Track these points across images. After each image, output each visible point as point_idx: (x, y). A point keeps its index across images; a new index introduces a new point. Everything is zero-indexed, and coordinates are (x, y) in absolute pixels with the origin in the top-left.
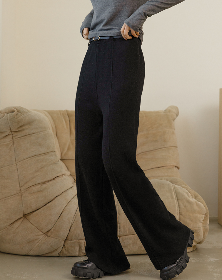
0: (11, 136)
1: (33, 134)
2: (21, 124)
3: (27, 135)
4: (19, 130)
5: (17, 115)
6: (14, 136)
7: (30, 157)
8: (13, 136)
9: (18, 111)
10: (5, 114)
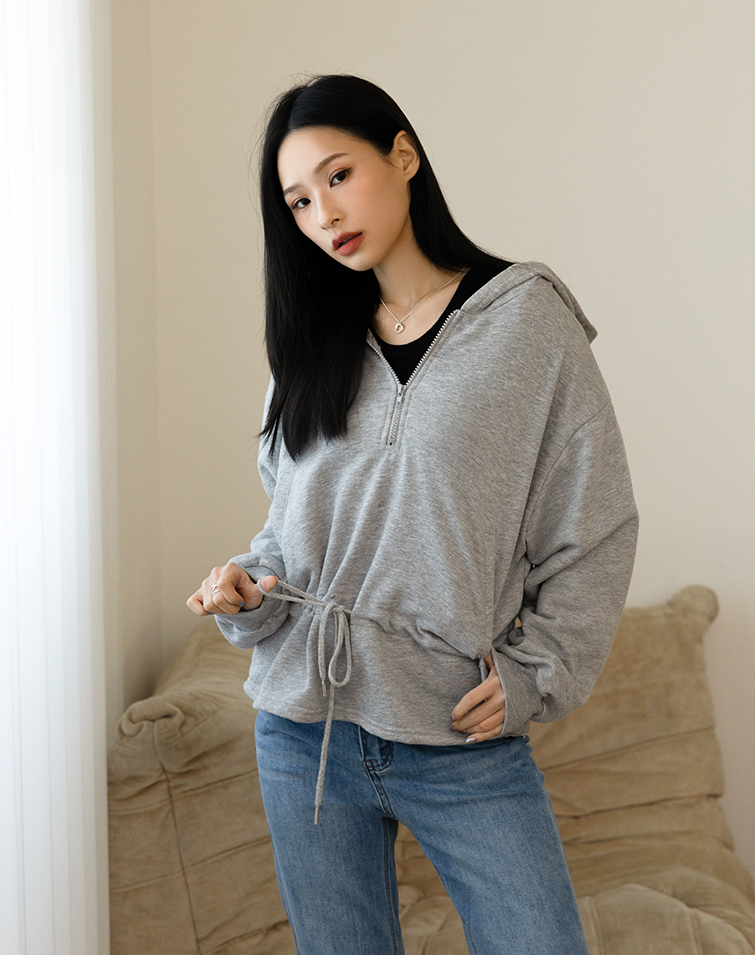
0: (164, 786)
1: (237, 776)
2: (195, 753)
3: (216, 783)
4: (191, 767)
5: (183, 724)
6: (176, 787)
7: (227, 851)
8: (171, 784)
9: (187, 713)
10: (145, 723)
